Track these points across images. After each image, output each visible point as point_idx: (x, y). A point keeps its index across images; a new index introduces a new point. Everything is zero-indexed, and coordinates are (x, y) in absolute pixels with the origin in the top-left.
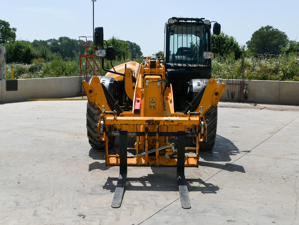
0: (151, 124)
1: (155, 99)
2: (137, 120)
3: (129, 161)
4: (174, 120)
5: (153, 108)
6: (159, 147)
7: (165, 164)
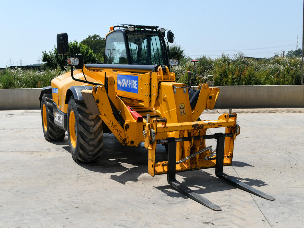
0: (196, 128)
1: (183, 104)
2: (184, 126)
3: (178, 167)
4: (215, 123)
5: (183, 113)
6: (199, 150)
7: (205, 166)
